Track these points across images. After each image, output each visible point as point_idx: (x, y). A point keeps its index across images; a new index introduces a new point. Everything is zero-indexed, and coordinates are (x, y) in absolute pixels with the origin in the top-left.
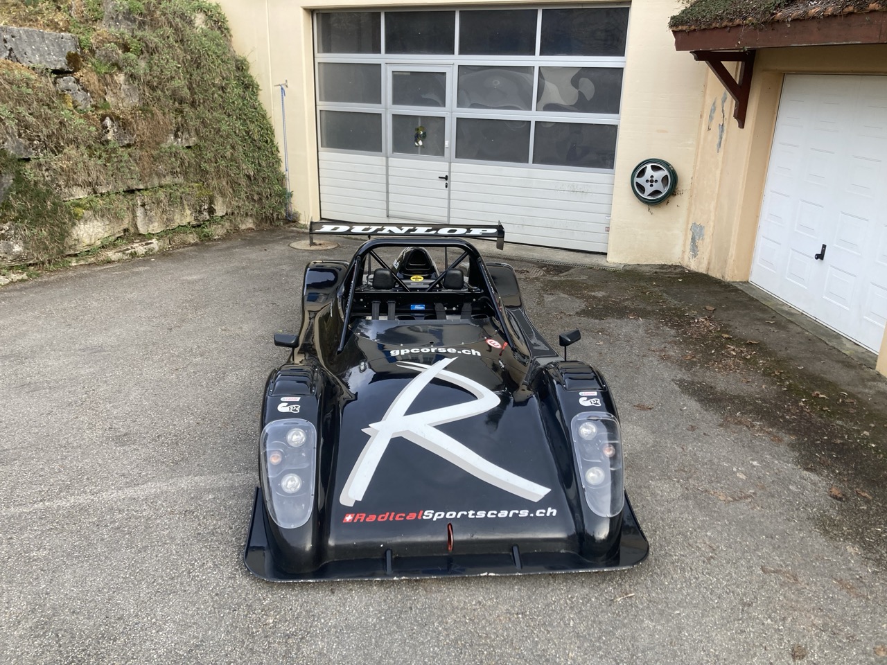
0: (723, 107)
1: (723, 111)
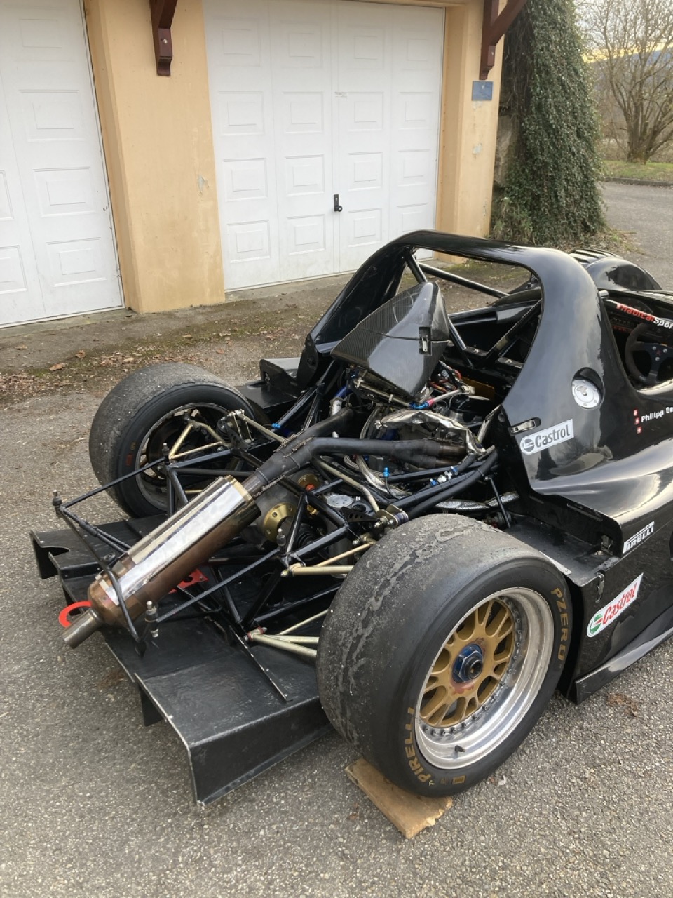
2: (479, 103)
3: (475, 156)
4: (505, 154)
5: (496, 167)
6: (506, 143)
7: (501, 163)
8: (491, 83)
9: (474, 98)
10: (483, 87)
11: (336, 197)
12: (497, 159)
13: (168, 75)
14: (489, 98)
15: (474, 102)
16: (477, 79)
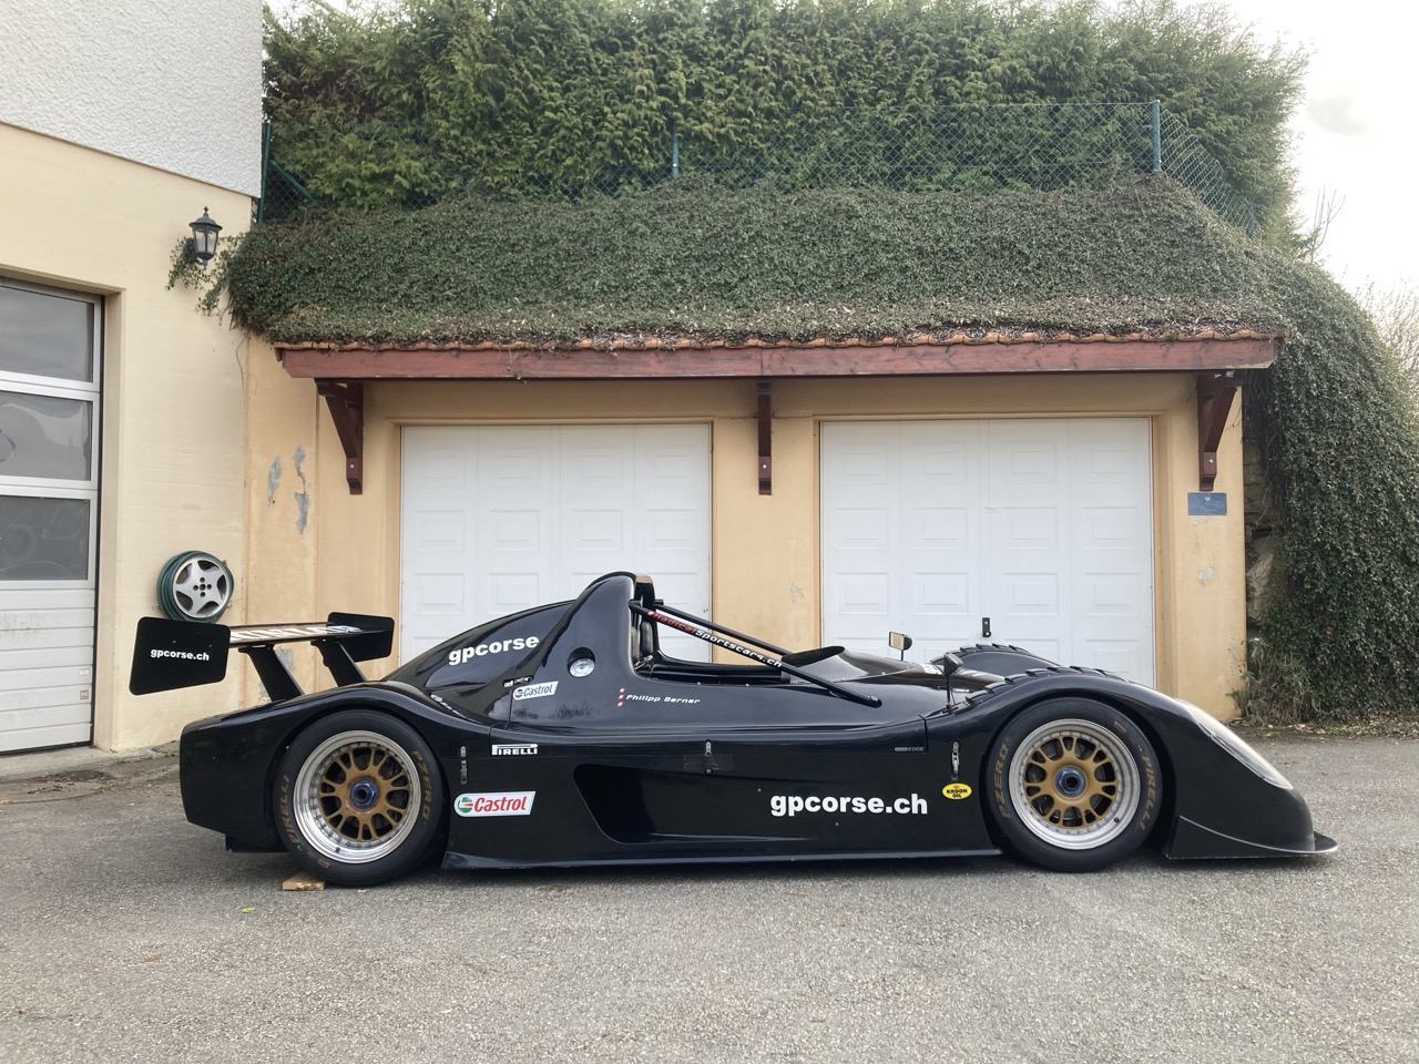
0: (298, 468)
1: (300, 474)
2: (1204, 518)
3: (1202, 582)
4: (1264, 582)
5: (1249, 599)
6: (1263, 568)
7: (1257, 594)
8: (1223, 496)
9: (1193, 511)
10: (1208, 499)
11: (986, 620)
12: (1249, 590)
13: (770, 494)
14: (1223, 511)
15: (1194, 518)
16: (1195, 489)
